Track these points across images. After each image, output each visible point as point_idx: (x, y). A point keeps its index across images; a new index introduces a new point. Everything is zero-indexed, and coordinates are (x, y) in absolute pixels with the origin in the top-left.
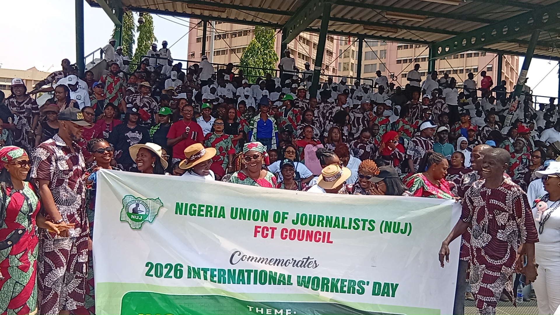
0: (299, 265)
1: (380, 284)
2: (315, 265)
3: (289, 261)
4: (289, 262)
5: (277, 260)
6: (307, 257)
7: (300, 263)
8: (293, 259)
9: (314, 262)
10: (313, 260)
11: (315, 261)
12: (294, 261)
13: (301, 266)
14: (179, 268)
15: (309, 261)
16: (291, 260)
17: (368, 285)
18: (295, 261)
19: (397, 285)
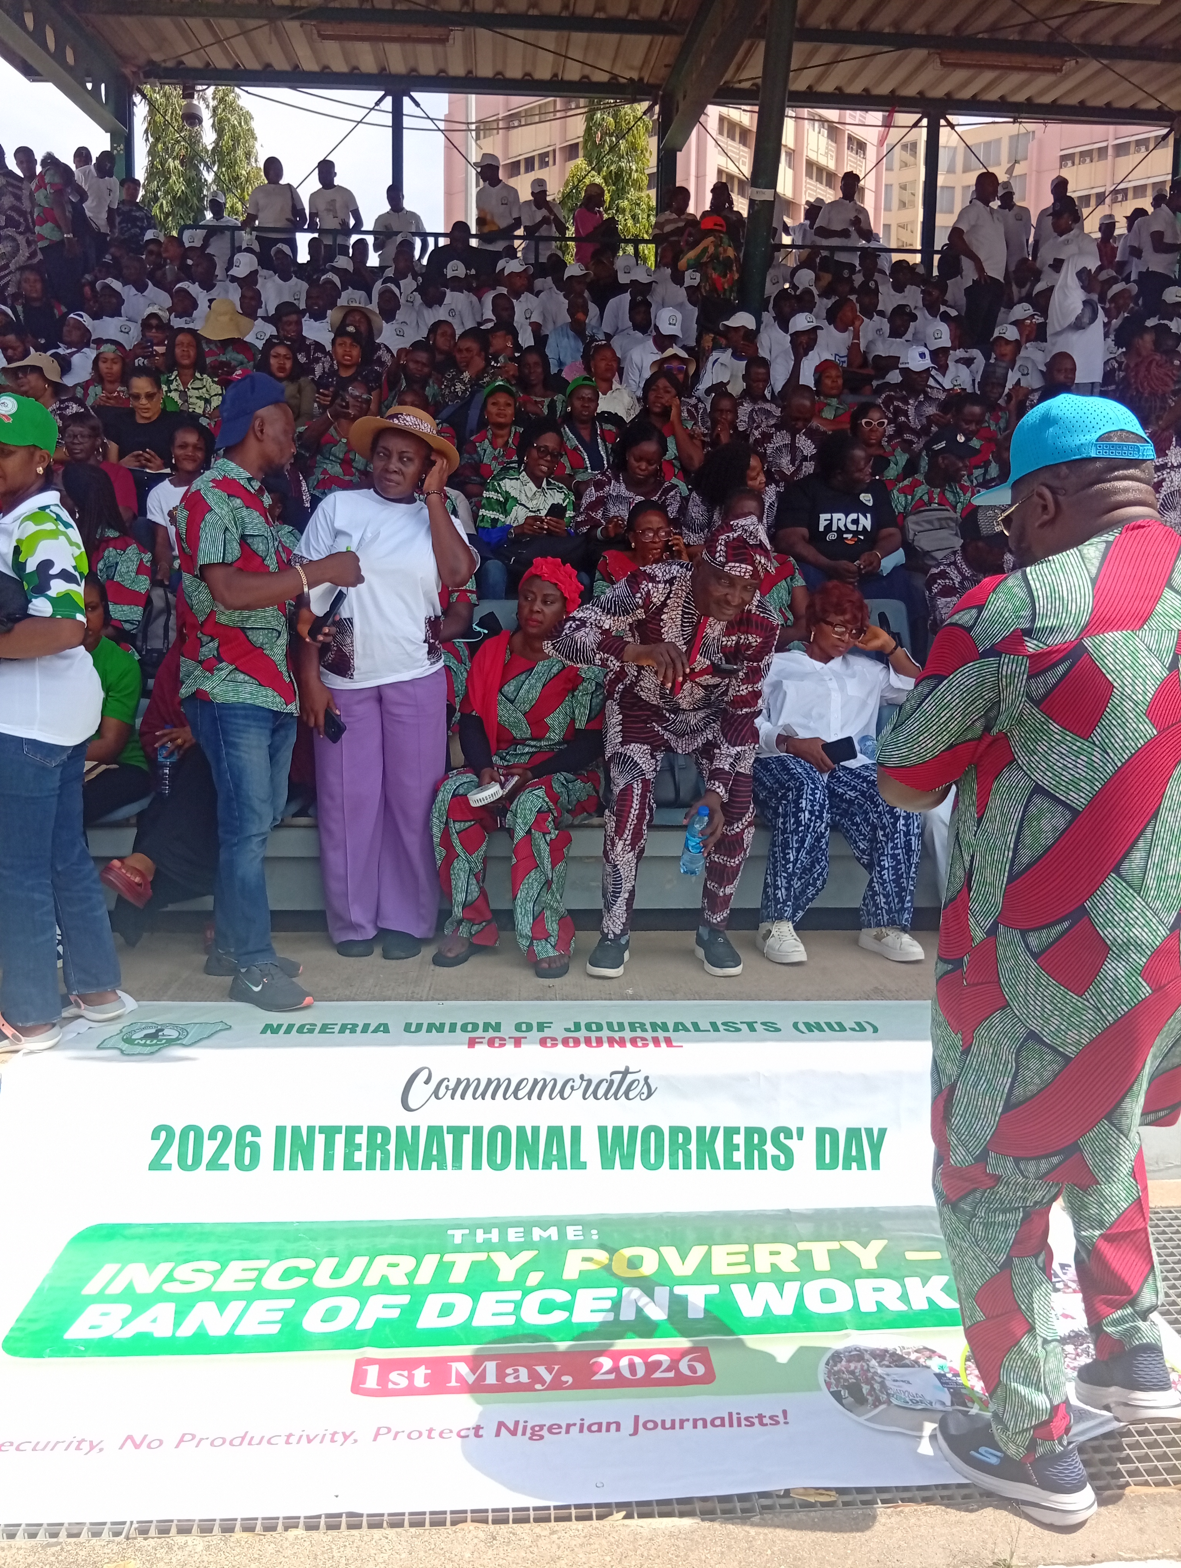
0: (601, 1092)
2: (645, 1090)
3: (571, 1083)
4: (572, 1088)
5: (536, 1082)
6: (623, 1069)
7: (604, 1086)
8: (582, 1077)
9: (642, 1082)
10: (641, 1077)
11: (646, 1078)
12: (585, 1083)
13: (606, 1095)
14: (249, 1137)
15: (630, 1078)
16: (578, 1081)
17: (800, 1138)
18: (590, 1082)
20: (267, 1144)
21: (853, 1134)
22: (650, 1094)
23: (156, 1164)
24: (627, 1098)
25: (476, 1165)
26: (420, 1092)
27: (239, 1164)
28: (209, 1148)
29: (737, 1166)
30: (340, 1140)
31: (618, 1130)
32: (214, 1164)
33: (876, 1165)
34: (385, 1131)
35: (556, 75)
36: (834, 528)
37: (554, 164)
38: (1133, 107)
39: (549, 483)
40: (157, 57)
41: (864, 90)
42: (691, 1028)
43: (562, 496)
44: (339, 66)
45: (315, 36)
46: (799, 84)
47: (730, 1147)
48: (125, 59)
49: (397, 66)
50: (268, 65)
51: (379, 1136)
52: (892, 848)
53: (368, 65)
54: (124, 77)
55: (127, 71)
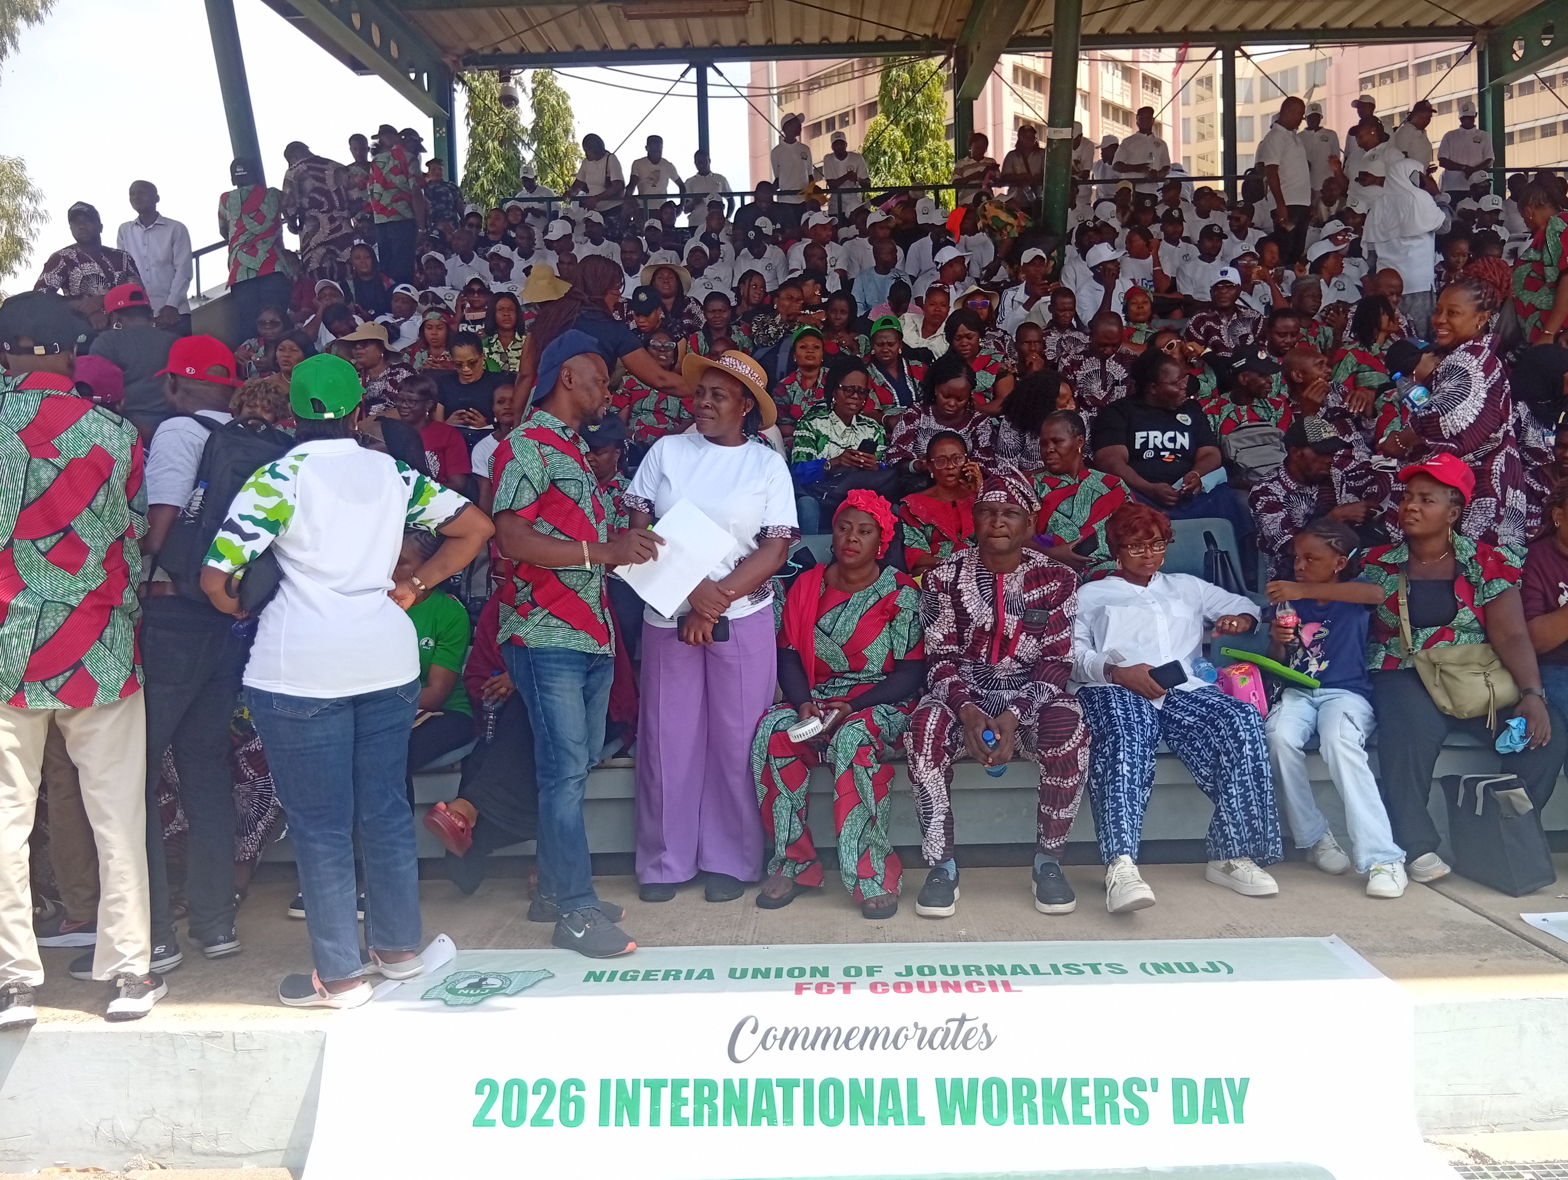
0: (937, 1041)
1: (1191, 1084)
2: (984, 1039)
3: (904, 1032)
4: (906, 1037)
5: (867, 1031)
6: (959, 1017)
7: (940, 1035)
8: (916, 1025)
9: (981, 1030)
10: (979, 1024)
11: (985, 1026)
12: (919, 1032)
13: (942, 1045)
14: (573, 1091)
15: (967, 1026)
16: (912, 1030)
18: (924, 1030)
19: (1245, 1082)
20: (591, 1098)
21: (1213, 1084)
22: (989, 1043)
23: (481, 1121)
24: (965, 1047)
25: (808, 1120)
26: (747, 1042)
27: (564, 1120)
28: (534, 1102)
29: (1087, 1121)
30: (666, 1094)
31: (957, 1083)
32: (539, 1121)
33: (1239, 1117)
34: (712, 1085)
35: (852, 37)
36: (1151, 446)
37: (854, 122)
38: (1432, 24)
39: (859, 419)
40: (475, 46)
41: (1157, 28)
42: (1031, 972)
43: (873, 430)
44: (646, 43)
45: (622, 17)
46: (1092, 28)
47: (1079, 1100)
48: (445, 50)
49: (700, 39)
50: (579, 47)
51: (706, 1089)
52: (1240, 775)
53: (673, 39)
54: (445, 66)
55: (448, 60)
